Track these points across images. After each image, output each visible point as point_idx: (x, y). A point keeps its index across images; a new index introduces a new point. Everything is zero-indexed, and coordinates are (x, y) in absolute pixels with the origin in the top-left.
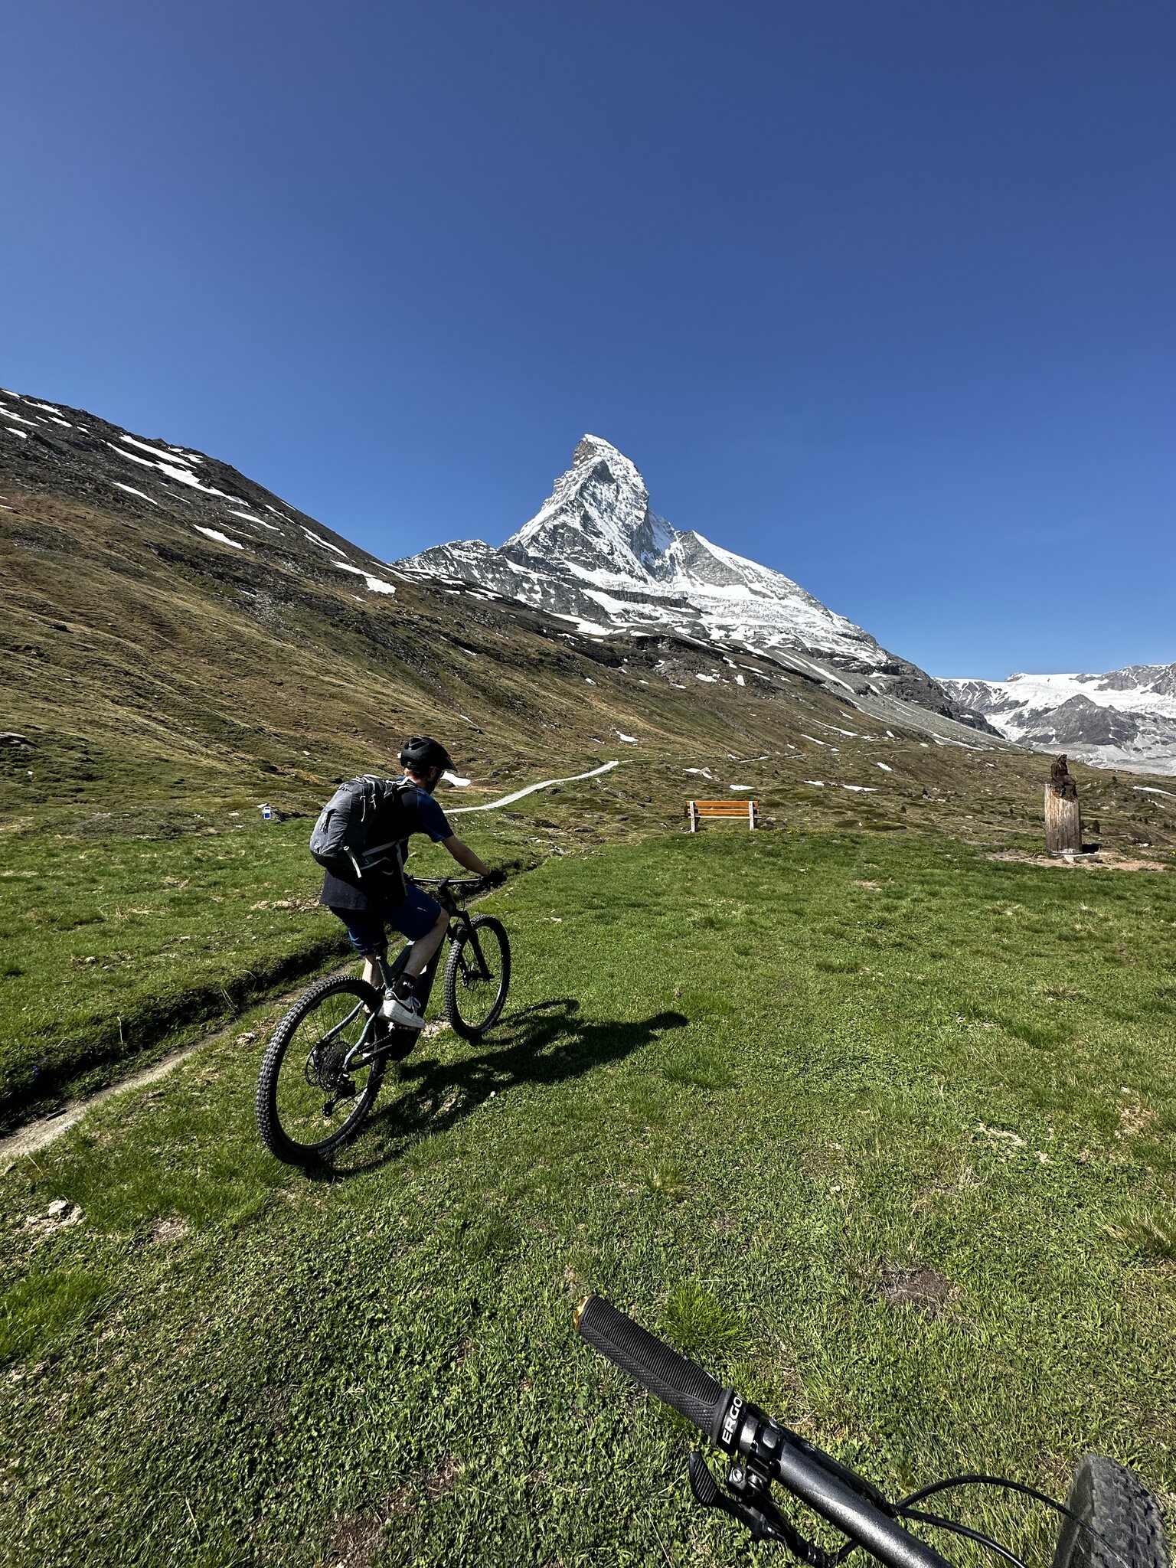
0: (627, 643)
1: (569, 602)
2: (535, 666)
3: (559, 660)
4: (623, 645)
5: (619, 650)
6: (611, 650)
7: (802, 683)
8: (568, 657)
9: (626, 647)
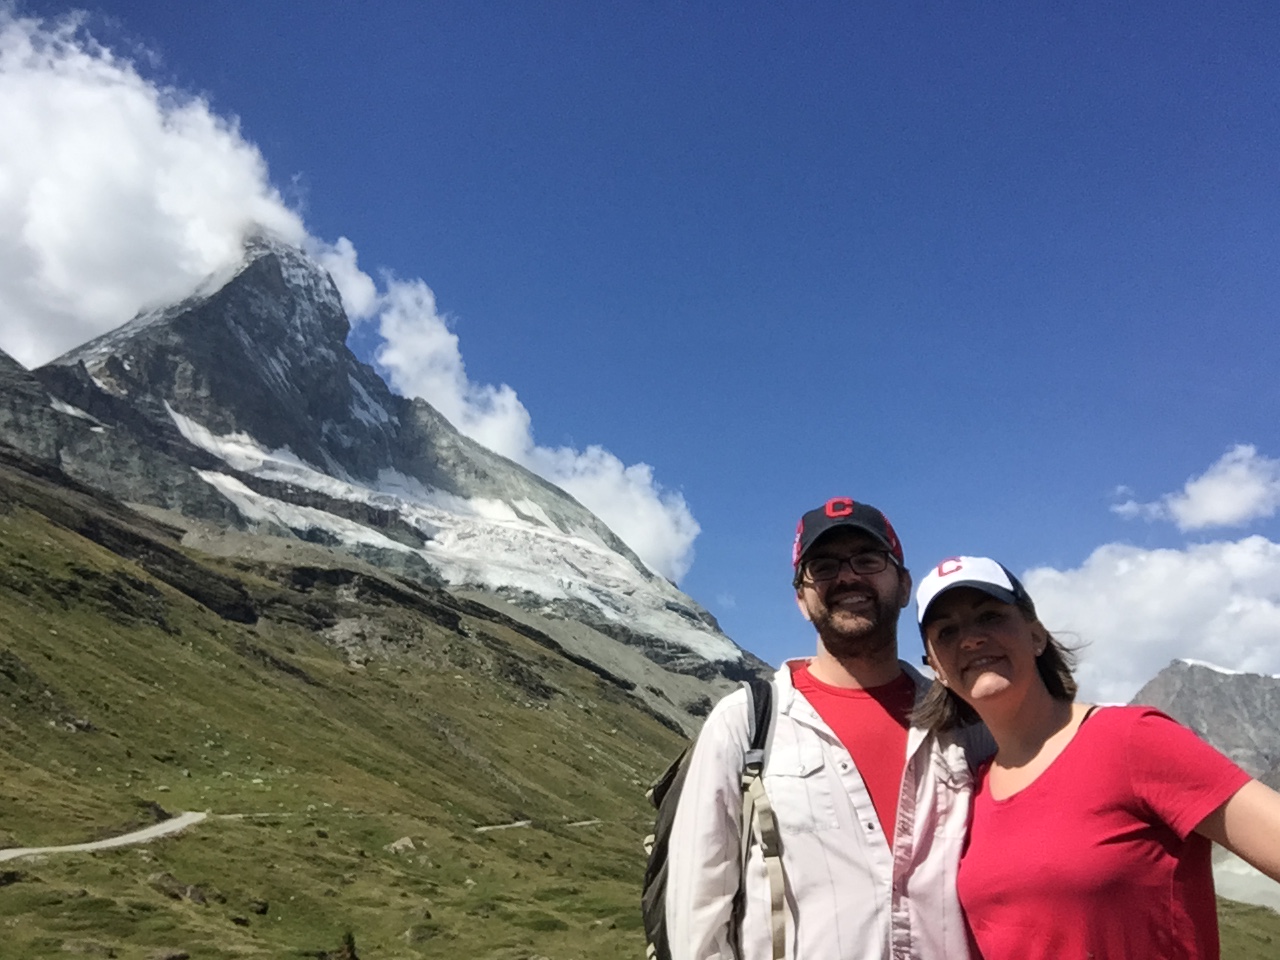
0: (273, 576)
1: (165, 488)
2: (58, 596)
3: (117, 588)
4: (263, 580)
5: (254, 587)
6: (237, 585)
7: (598, 684)
8: (139, 586)
9: (270, 584)
